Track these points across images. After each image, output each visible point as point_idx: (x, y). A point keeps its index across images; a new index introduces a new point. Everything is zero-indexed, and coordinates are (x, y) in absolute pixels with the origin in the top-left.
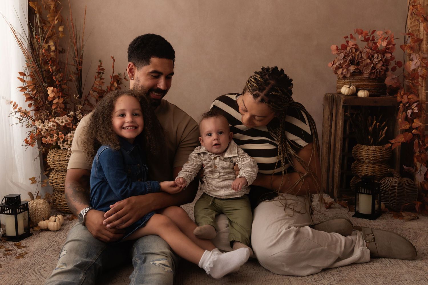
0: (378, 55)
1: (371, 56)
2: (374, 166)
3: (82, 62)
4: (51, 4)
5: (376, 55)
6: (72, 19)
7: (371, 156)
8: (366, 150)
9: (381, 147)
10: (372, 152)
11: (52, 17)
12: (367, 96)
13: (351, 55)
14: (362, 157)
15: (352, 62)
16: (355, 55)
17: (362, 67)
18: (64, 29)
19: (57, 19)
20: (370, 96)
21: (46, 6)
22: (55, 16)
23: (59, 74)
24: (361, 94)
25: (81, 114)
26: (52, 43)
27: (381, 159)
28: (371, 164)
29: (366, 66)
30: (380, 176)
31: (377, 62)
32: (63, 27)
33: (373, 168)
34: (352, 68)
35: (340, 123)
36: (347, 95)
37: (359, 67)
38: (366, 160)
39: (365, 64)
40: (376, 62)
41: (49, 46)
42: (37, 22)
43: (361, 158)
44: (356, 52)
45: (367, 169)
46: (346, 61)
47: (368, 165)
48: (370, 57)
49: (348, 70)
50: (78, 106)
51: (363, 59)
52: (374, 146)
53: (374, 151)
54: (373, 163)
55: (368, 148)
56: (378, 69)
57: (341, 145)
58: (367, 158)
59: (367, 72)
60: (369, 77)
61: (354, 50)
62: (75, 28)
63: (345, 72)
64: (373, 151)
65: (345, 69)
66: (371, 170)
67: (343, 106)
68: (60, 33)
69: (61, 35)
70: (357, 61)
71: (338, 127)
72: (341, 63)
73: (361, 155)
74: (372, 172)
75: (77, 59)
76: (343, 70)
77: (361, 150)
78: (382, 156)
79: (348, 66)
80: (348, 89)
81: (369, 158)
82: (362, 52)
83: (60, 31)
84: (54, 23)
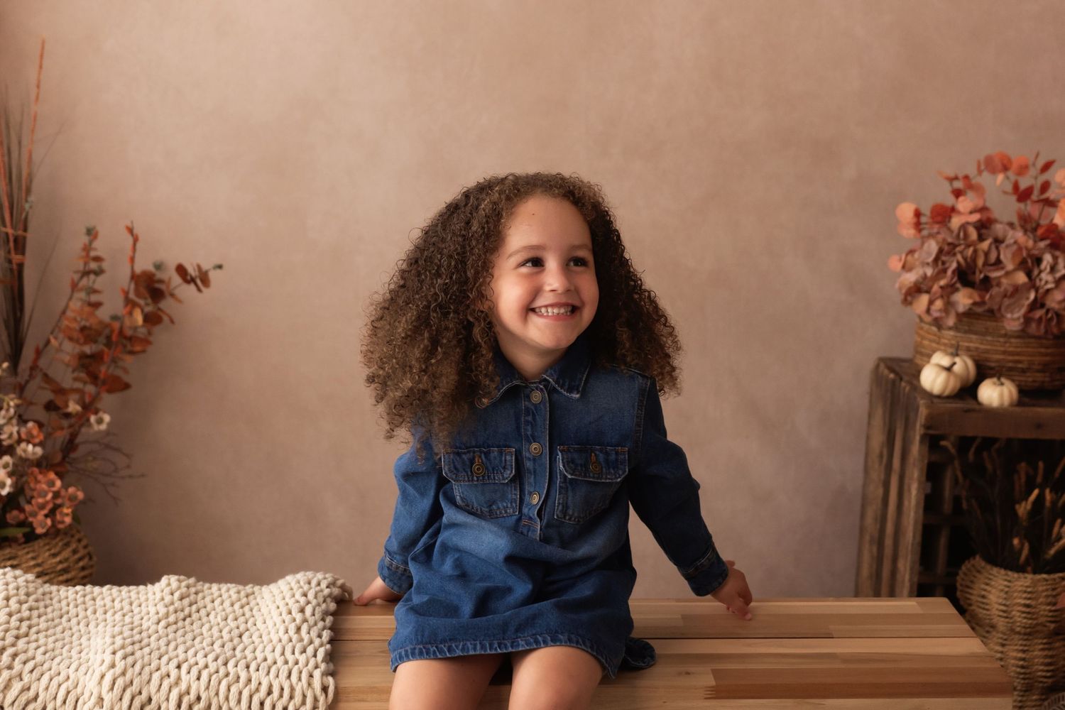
0: (1055, 258)
1: (1029, 261)
2: (1028, 643)
3: (25, 238)
5: (1048, 259)
7: (1018, 611)
8: (1001, 587)
9: (1054, 579)
10: (1021, 598)
12: (1012, 405)
13: (961, 252)
14: (988, 610)
15: (965, 277)
16: (975, 251)
17: (998, 299)
20: (1020, 403)
24: (992, 394)
25: (14, 421)
27: (1051, 622)
28: (1017, 636)
29: (1012, 295)
30: (1045, 683)
31: (1050, 286)
33: (1024, 651)
34: (963, 299)
35: (914, 492)
36: (939, 397)
37: (987, 297)
38: (1001, 624)
39: (1010, 289)
40: (1047, 282)
43: (985, 612)
44: (981, 238)
45: (1002, 652)
46: (945, 271)
47: (1006, 640)
48: (1027, 262)
49: (949, 305)
50: (6, 398)
51: (1003, 268)
52: (1030, 576)
53: (1029, 593)
54: (1025, 634)
55: (1009, 581)
56: (1053, 309)
57: (912, 569)
58: (1005, 615)
59: (1016, 315)
60: (1023, 331)
61: (973, 234)
63: (940, 310)
64: (1025, 592)
65: (936, 299)
66: (1015, 658)
67: (923, 437)
70: (981, 272)
71: (906, 503)
72: (925, 275)
73: (983, 603)
74: (1018, 666)
75: (10, 231)
76: (931, 302)
77: (987, 584)
78: (1056, 614)
79: (949, 290)
80: (944, 375)
81: (1011, 618)
82: (1002, 242)
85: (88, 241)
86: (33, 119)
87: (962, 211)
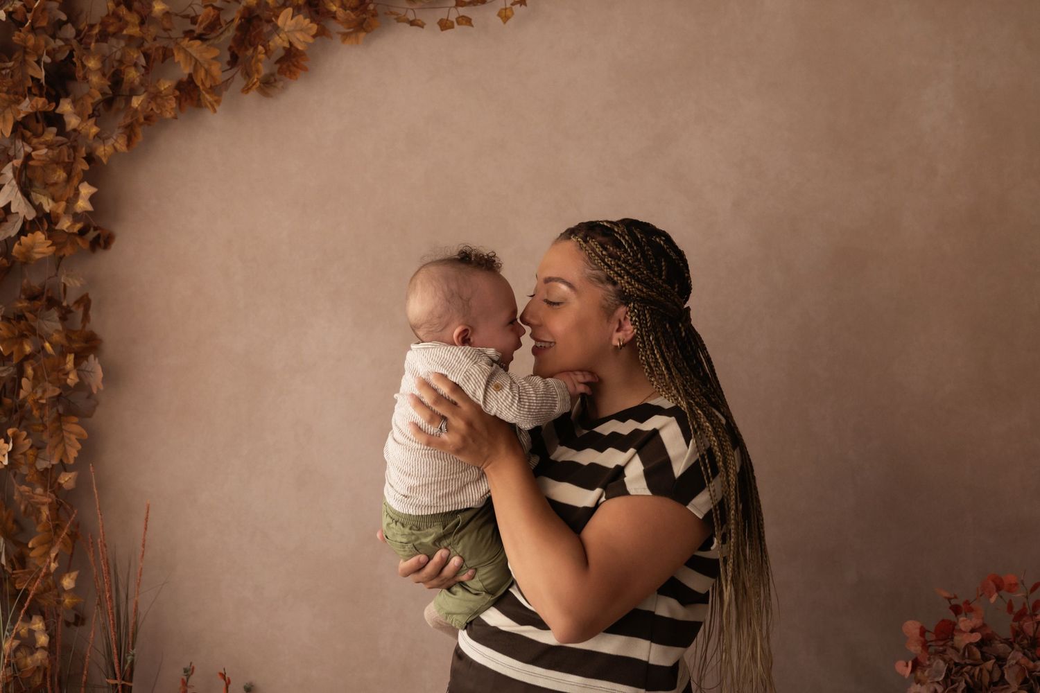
3: (130, 689)
4: (43, 504)
6: (105, 546)
11: (41, 544)
18: (78, 581)
19: (57, 555)
21: (26, 508)
22: (50, 543)
26: (41, 625)
32: (74, 574)
41: (31, 632)
46: (955, 690)
48: (1028, 681)
51: (1008, 688)
61: (977, 654)
62: (113, 572)
68: (65, 595)
69: (67, 601)
70: (987, 690)
82: (1004, 662)
83: (66, 589)
84: (48, 567)
85: (185, 678)
86: (139, 575)
87: (963, 629)
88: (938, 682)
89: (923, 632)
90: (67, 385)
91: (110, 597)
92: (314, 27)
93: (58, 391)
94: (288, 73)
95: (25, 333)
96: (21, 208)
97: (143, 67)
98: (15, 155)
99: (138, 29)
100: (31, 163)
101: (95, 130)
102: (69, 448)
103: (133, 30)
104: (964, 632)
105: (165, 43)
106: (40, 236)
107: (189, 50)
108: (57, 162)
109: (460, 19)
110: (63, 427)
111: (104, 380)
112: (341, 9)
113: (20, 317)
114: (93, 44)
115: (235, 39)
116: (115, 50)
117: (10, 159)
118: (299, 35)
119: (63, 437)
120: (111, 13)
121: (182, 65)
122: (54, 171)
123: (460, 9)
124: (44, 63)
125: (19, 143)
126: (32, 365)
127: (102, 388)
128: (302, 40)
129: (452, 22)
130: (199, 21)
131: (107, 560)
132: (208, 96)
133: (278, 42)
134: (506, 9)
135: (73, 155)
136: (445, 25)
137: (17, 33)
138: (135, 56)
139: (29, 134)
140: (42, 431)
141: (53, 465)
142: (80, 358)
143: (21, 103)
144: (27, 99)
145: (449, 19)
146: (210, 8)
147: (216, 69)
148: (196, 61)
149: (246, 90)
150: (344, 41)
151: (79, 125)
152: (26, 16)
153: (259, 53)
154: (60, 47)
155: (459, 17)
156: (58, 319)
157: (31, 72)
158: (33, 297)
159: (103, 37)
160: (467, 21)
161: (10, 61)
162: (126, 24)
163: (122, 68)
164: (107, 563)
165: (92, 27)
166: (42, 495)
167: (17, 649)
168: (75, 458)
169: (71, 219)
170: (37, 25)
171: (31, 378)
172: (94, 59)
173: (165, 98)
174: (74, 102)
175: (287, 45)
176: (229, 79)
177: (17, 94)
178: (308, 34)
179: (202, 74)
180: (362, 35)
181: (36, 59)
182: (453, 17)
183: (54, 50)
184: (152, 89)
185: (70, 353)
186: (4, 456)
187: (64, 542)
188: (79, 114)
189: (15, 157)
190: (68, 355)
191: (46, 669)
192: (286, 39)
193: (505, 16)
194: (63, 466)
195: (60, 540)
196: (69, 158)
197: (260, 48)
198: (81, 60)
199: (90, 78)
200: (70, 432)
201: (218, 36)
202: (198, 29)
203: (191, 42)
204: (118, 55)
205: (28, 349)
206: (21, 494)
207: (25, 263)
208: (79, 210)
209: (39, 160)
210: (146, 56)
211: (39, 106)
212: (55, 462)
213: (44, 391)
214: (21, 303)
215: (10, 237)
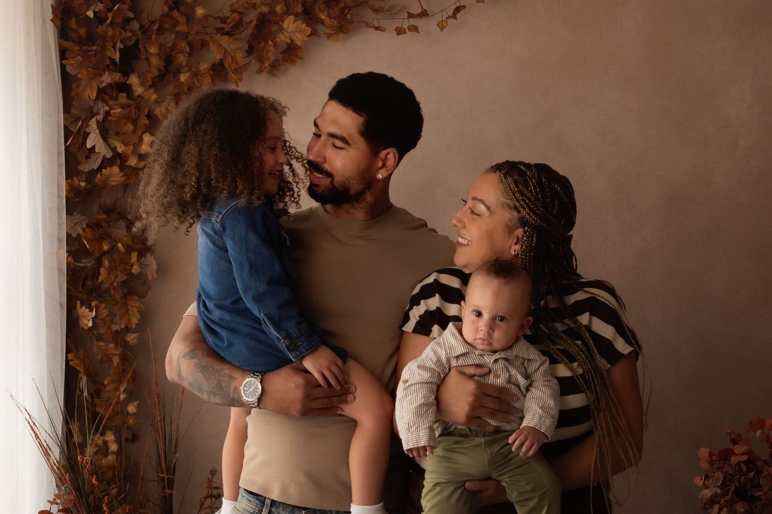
3: (173, 480)
4: (114, 355)
6: (157, 384)
11: (113, 382)
13: (737, 480)
15: (740, 495)
16: (745, 478)
17: (760, 509)
18: (138, 407)
19: (125, 389)
21: (102, 358)
22: (120, 382)
23: (123, 505)
26: (112, 437)
32: (136, 403)
34: (739, 508)
37: (753, 507)
41: (105, 442)
42: (81, 388)
44: (749, 471)
46: (728, 491)
49: (731, 511)
51: (762, 490)
61: (744, 468)
62: (161, 403)
65: (724, 507)
68: (129, 417)
69: (131, 421)
70: (749, 492)
72: (716, 493)
75: (165, 475)
79: (731, 502)
82: (761, 472)
83: (130, 413)
84: (119, 397)
85: (210, 477)
86: (180, 405)
87: (737, 453)
88: (717, 486)
89: (711, 455)
90: (131, 273)
91: (160, 419)
92: (309, 30)
93: (125, 278)
94: (289, 60)
95: (103, 236)
96: (102, 149)
97: (188, 53)
98: (97, 112)
99: (186, 27)
100: (109, 118)
101: (154, 97)
102: (132, 317)
103: (182, 28)
104: (738, 455)
105: (203, 37)
106: (116, 169)
107: (221, 42)
108: (126, 118)
109: (411, 27)
110: (128, 303)
111: (158, 270)
112: (328, 18)
113: (99, 226)
114: (154, 36)
115: (252, 35)
116: (168, 40)
117: (93, 115)
118: (298, 35)
119: (128, 309)
120: (165, 14)
121: (216, 53)
122: (126, 124)
123: (410, 19)
124: (119, 48)
125: (100, 104)
126: (108, 259)
127: (155, 276)
128: (300, 38)
129: (405, 29)
130: (228, 22)
131: (159, 394)
132: (232, 75)
133: (283, 38)
134: (443, 21)
135: (138, 113)
136: (400, 31)
137: (100, 26)
138: (183, 46)
139: (107, 97)
140: (115, 305)
141: (121, 329)
142: (141, 255)
143: (103, 76)
144: (107, 73)
145: (403, 27)
146: (236, 14)
147: (239, 57)
148: (225, 50)
149: (260, 71)
150: (328, 39)
151: (143, 93)
152: (106, 15)
153: (270, 46)
154: (129, 37)
155: (410, 26)
156: (125, 227)
157: (109, 54)
158: (108, 212)
159: (161, 31)
160: (414, 29)
161: (94, 46)
162: (177, 23)
163: (173, 54)
164: (158, 397)
165: (152, 23)
166: (113, 349)
167: (96, 453)
168: (136, 324)
169: (137, 159)
170: (115, 21)
171: (107, 267)
172: (154, 46)
173: (204, 76)
174: (140, 76)
175: (289, 41)
176: (247, 64)
177: (99, 70)
178: (305, 35)
179: (229, 59)
180: (341, 35)
181: (112, 45)
182: (405, 26)
183: (125, 38)
184: (193, 69)
185: (134, 251)
186: (89, 320)
187: (128, 382)
188: (142, 84)
189: (97, 114)
190: (133, 253)
191: (115, 467)
192: (289, 37)
193: (442, 26)
194: (127, 330)
195: (126, 380)
196: (135, 116)
197: (270, 42)
198: (145, 48)
199: (151, 60)
200: (133, 307)
201: (240, 33)
202: (227, 28)
203: (222, 37)
204: (170, 44)
205: (106, 247)
206: (99, 348)
207: (103, 188)
208: (143, 152)
209: (115, 116)
210: (190, 45)
211: (117, 79)
212: (123, 326)
213: (116, 277)
214: (101, 216)
215: (93, 169)
